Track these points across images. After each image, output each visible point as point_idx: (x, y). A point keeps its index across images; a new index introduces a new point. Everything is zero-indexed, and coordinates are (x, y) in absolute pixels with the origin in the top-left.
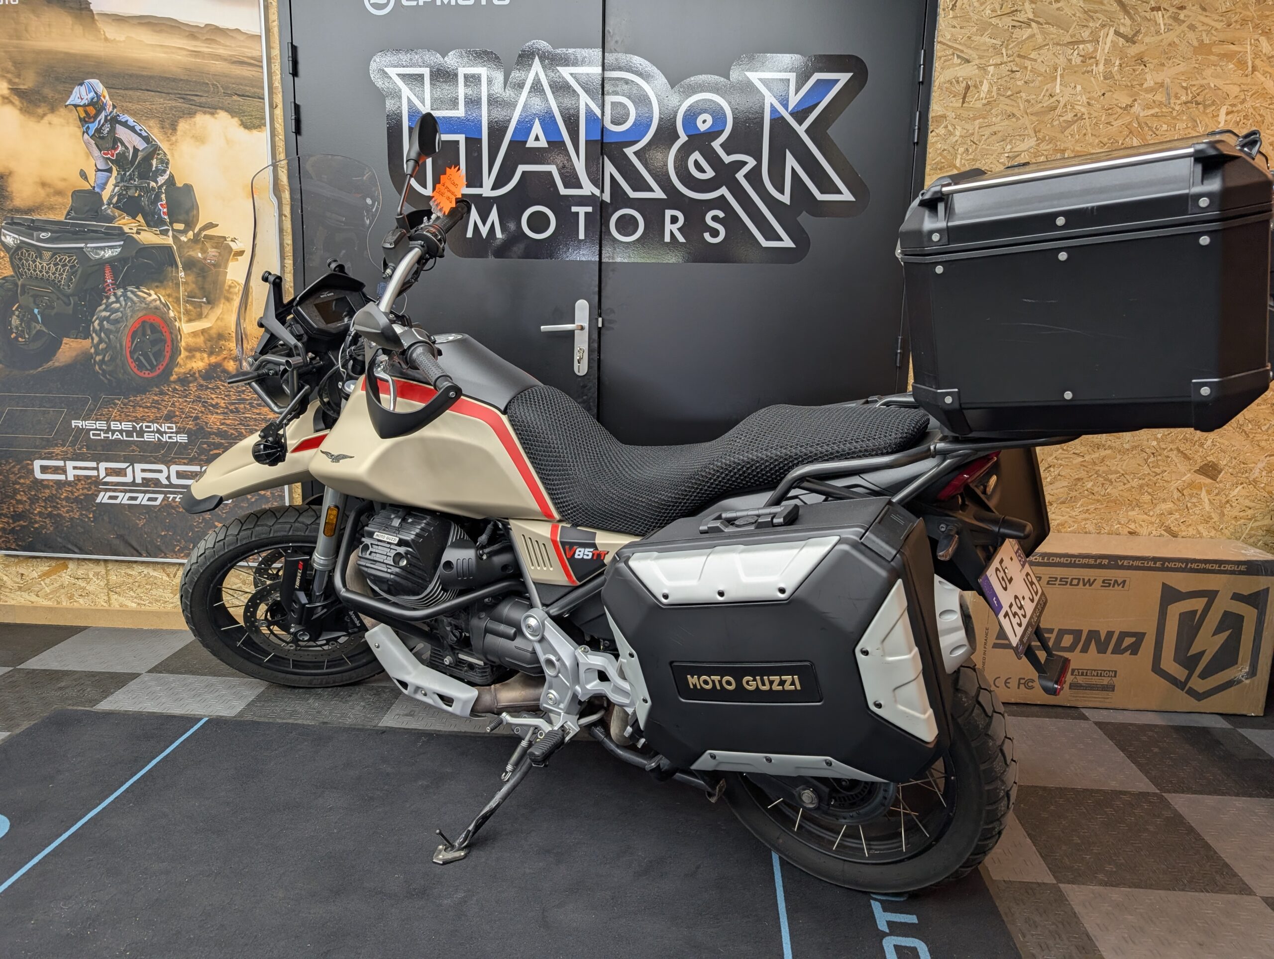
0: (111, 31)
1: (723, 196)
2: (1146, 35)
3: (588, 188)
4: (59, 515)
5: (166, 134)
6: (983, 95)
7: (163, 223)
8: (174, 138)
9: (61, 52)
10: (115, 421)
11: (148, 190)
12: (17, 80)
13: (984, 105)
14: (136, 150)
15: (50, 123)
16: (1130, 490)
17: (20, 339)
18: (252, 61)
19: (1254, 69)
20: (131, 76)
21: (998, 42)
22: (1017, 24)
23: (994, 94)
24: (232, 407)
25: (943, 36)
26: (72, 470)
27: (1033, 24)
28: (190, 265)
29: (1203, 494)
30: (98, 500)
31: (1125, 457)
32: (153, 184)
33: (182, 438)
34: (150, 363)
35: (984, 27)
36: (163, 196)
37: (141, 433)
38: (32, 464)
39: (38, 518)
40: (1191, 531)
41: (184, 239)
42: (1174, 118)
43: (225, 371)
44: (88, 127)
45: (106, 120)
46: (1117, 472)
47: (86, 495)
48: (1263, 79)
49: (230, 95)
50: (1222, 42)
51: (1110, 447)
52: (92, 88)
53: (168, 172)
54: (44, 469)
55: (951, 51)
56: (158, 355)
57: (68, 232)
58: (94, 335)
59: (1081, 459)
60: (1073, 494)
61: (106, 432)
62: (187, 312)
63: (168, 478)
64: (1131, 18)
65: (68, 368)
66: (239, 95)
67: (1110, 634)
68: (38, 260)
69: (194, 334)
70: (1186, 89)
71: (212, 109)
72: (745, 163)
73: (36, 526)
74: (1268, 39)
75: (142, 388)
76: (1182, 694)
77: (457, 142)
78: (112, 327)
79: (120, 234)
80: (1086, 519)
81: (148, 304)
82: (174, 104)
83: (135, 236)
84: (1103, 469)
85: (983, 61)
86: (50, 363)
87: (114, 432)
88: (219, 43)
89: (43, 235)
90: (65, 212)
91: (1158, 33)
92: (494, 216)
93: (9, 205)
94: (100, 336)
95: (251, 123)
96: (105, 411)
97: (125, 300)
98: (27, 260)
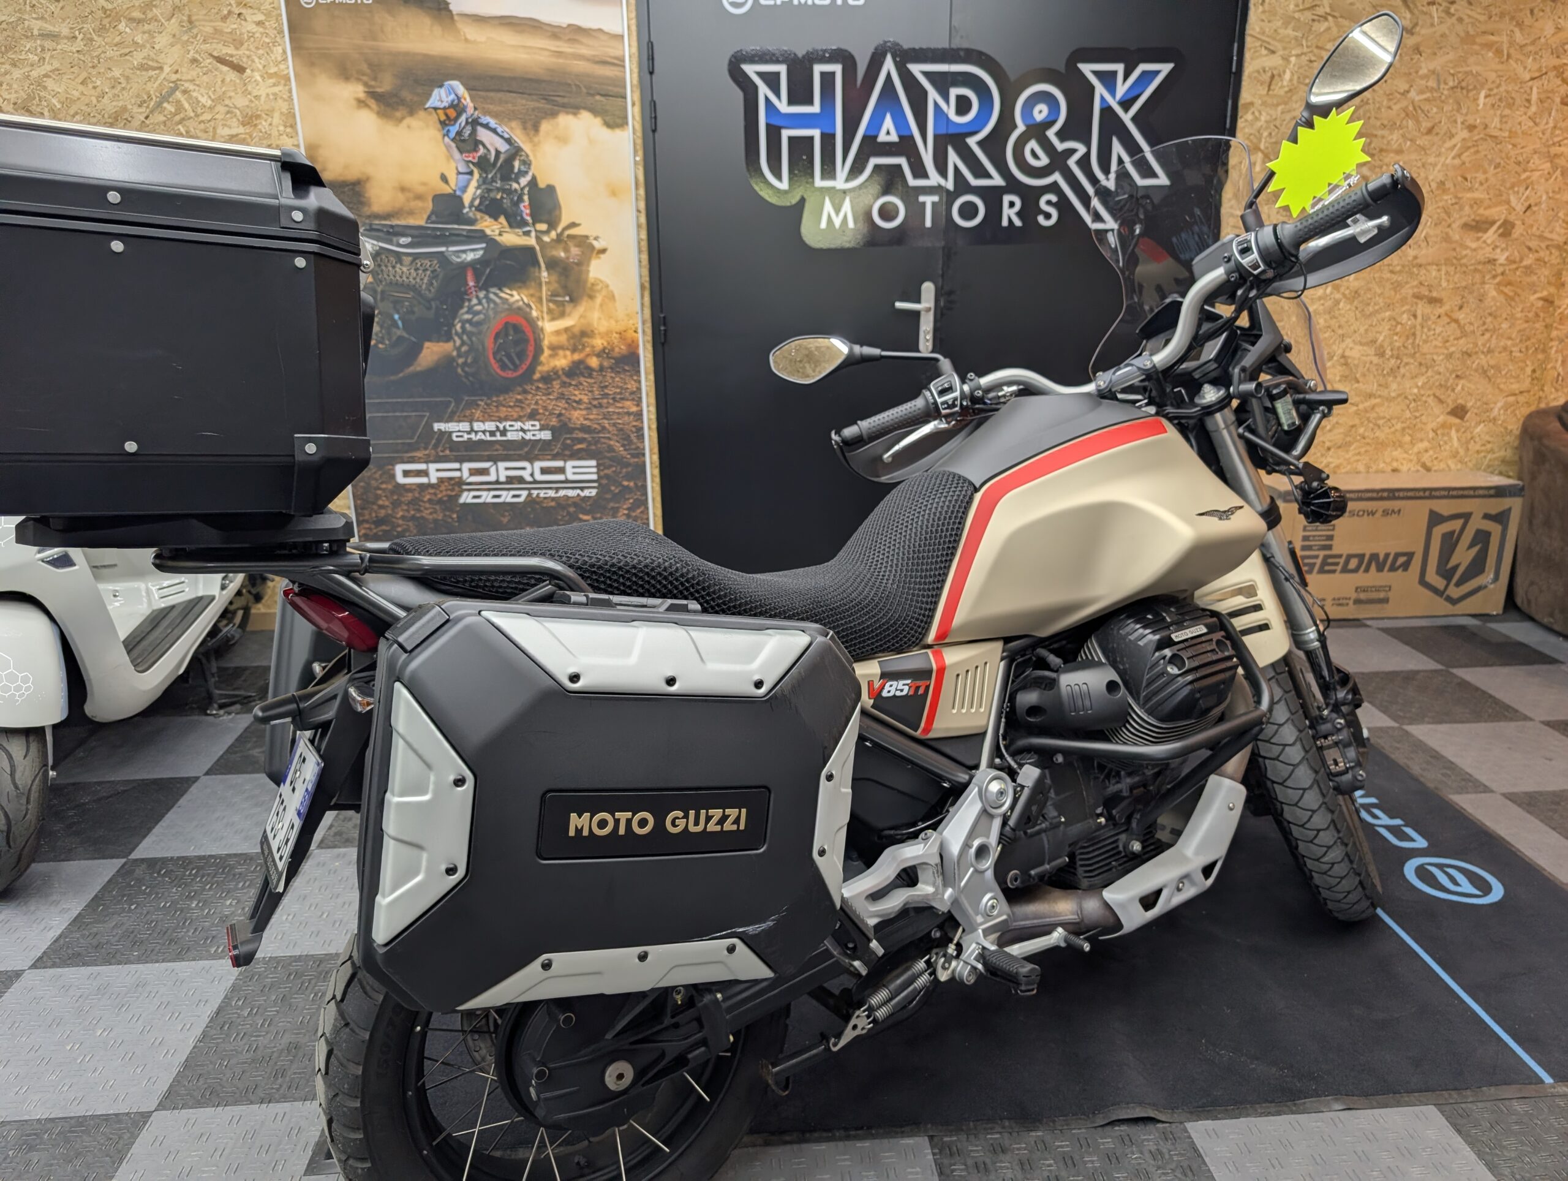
0: (471, 32)
1: (1055, 184)
2: (1422, 27)
3: (934, 179)
4: (422, 517)
5: (528, 135)
6: (1285, 83)
7: (526, 224)
8: (536, 139)
9: (418, 54)
10: (478, 421)
11: (510, 192)
12: (373, 83)
13: (1286, 92)
14: (498, 153)
15: (409, 127)
16: (1394, 433)
17: (380, 346)
18: (616, 61)
19: (1509, 56)
20: (492, 77)
21: (1299, 34)
22: (1316, 18)
23: (1295, 82)
24: (595, 403)
25: (1253, 29)
26: (435, 472)
27: (1330, 18)
28: (552, 264)
29: (1453, 433)
30: (462, 500)
31: (1392, 404)
32: (515, 186)
33: (546, 435)
34: (513, 363)
35: (1288, 20)
36: (526, 198)
37: (504, 432)
38: (393, 469)
39: (400, 522)
40: (1442, 465)
41: (546, 239)
42: (1443, 102)
43: (590, 369)
44: (448, 131)
45: (467, 123)
46: (1384, 418)
47: (450, 497)
48: (1515, 65)
49: (593, 95)
50: (1484, 33)
51: (1380, 396)
52: (452, 90)
53: (530, 174)
54: (406, 473)
55: (1258, 44)
56: (521, 355)
57: (428, 236)
58: (456, 338)
59: (1355, 408)
60: (1348, 439)
61: (469, 433)
62: (550, 311)
63: (532, 475)
64: (1411, 12)
65: (431, 372)
66: (602, 95)
67: (1387, 555)
68: (398, 266)
69: (558, 333)
70: (1453, 75)
71: (574, 109)
72: (1073, 151)
73: (399, 529)
74: (1521, 29)
75: (505, 388)
76: (1440, 601)
77: (811, 139)
78: (474, 330)
79: (481, 236)
80: (1358, 461)
81: (510, 305)
82: (537, 105)
83: (498, 238)
84: (1373, 415)
85: (1286, 52)
86: (411, 369)
87: (476, 432)
88: (581, 43)
89: (403, 240)
90: (425, 217)
91: (1432, 25)
92: (847, 207)
93: (366, 211)
94: (461, 338)
95: (616, 122)
96: (468, 413)
97: (488, 302)
98: (386, 266)
